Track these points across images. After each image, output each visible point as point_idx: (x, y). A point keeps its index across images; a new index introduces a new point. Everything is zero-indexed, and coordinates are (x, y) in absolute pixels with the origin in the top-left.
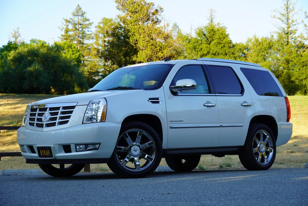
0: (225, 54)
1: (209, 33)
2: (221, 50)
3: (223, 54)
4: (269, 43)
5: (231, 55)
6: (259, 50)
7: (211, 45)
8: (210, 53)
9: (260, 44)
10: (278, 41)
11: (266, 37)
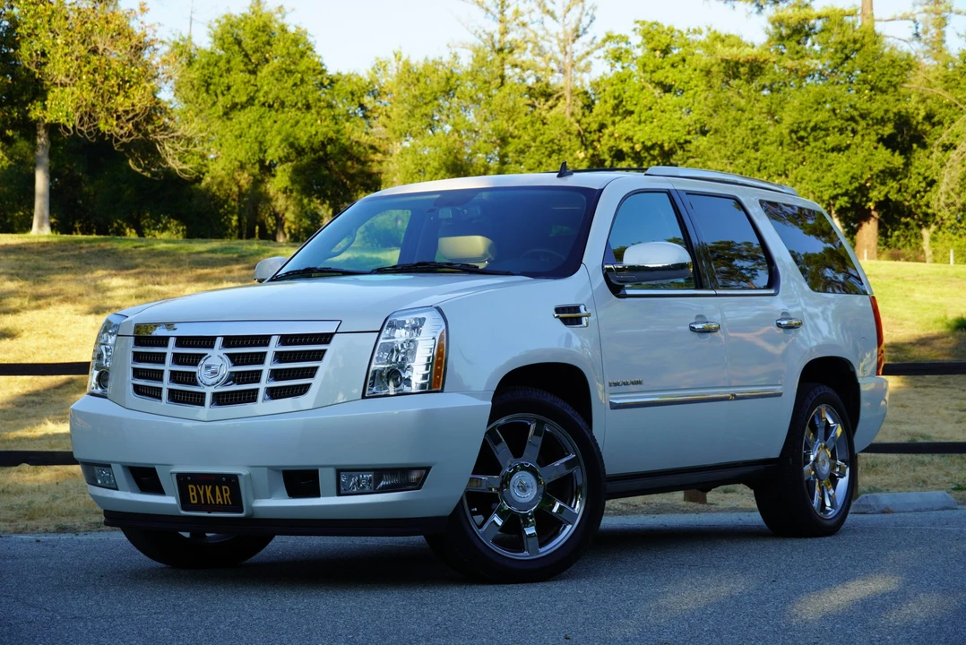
0: (303, 105)
1: (253, 39)
2: (294, 94)
3: (300, 105)
4: (448, 79)
5: (324, 111)
6: (415, 97)
7: (259, 73)
8: (256, 101)
9: (418, 80)
10: (473, 75)
11: (438, 60)
